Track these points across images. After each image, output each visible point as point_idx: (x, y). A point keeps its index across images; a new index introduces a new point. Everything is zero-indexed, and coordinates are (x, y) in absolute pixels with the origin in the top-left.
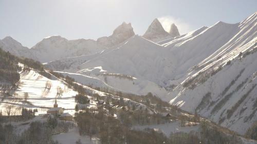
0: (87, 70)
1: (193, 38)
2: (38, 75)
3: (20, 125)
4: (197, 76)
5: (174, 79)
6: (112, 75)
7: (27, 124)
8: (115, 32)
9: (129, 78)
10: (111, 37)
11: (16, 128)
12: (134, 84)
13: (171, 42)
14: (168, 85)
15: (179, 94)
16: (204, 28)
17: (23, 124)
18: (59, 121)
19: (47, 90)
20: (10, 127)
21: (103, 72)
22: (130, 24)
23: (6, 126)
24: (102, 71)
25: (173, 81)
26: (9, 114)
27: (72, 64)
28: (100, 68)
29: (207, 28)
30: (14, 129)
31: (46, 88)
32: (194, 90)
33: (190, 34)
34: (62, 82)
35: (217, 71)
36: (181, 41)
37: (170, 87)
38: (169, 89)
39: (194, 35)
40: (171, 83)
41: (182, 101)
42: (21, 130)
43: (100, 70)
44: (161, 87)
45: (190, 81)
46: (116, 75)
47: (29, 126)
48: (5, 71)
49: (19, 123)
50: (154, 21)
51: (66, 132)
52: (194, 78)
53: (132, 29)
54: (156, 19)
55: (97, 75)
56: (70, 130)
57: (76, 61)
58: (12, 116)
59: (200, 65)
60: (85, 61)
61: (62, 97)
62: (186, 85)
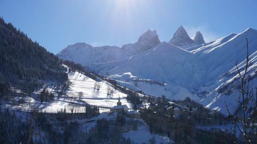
0: (117, 75)
1: (222, 45)
2: (83, 76)
3: (85, 123)
4: (232, 82)
5: (204, 86)
6: (143, 81)
7: (93, 121)
8: (140, 39)
9: (160, 84)
10: (136, 44)
11: (81, 125)
12: (165, 89)
13: (199, 49)
14: (199, 91)
15: (214, 100)
16: (233, 35)
17: (89, 122)
18: (127, 119)
19: (96, 90)
20: (75, 125)
21: (133, 78)
22: (155, 31)
23: (71, 123)
24: (132, 76)
25: (205, 87)
26: (72, 111)
27: (100, 70)
28: (129, 73)
29: (235, 35)
30: (80, 126)
31: (95, 88)
32: (230, 96)
33: (218, 41)
34: (107, 83)
35: (253, 77)
36: (210, 48)
37: (201, 94)
38: (200, 95)
39: (222, 42)
40: (203, 89)
41: (218, 107)
42: (87, 128)
43: (130, 76)
44: (193, 93)
45: (226, 87)
46: (146, 81)
47: (96, 124)
48: (53, 70)
49: (84, 121)
50: (179, 29)
51: (136, 130)
52: (230, 84)
53: (158, 36)
54: (182, 27)
55: (128, 81)
56: (139, 128)
57: (104, 67)
58: (75, 114)
59: (231, 71)
60: (114, 67)
61: (113, 97)
62: (220, 91)
